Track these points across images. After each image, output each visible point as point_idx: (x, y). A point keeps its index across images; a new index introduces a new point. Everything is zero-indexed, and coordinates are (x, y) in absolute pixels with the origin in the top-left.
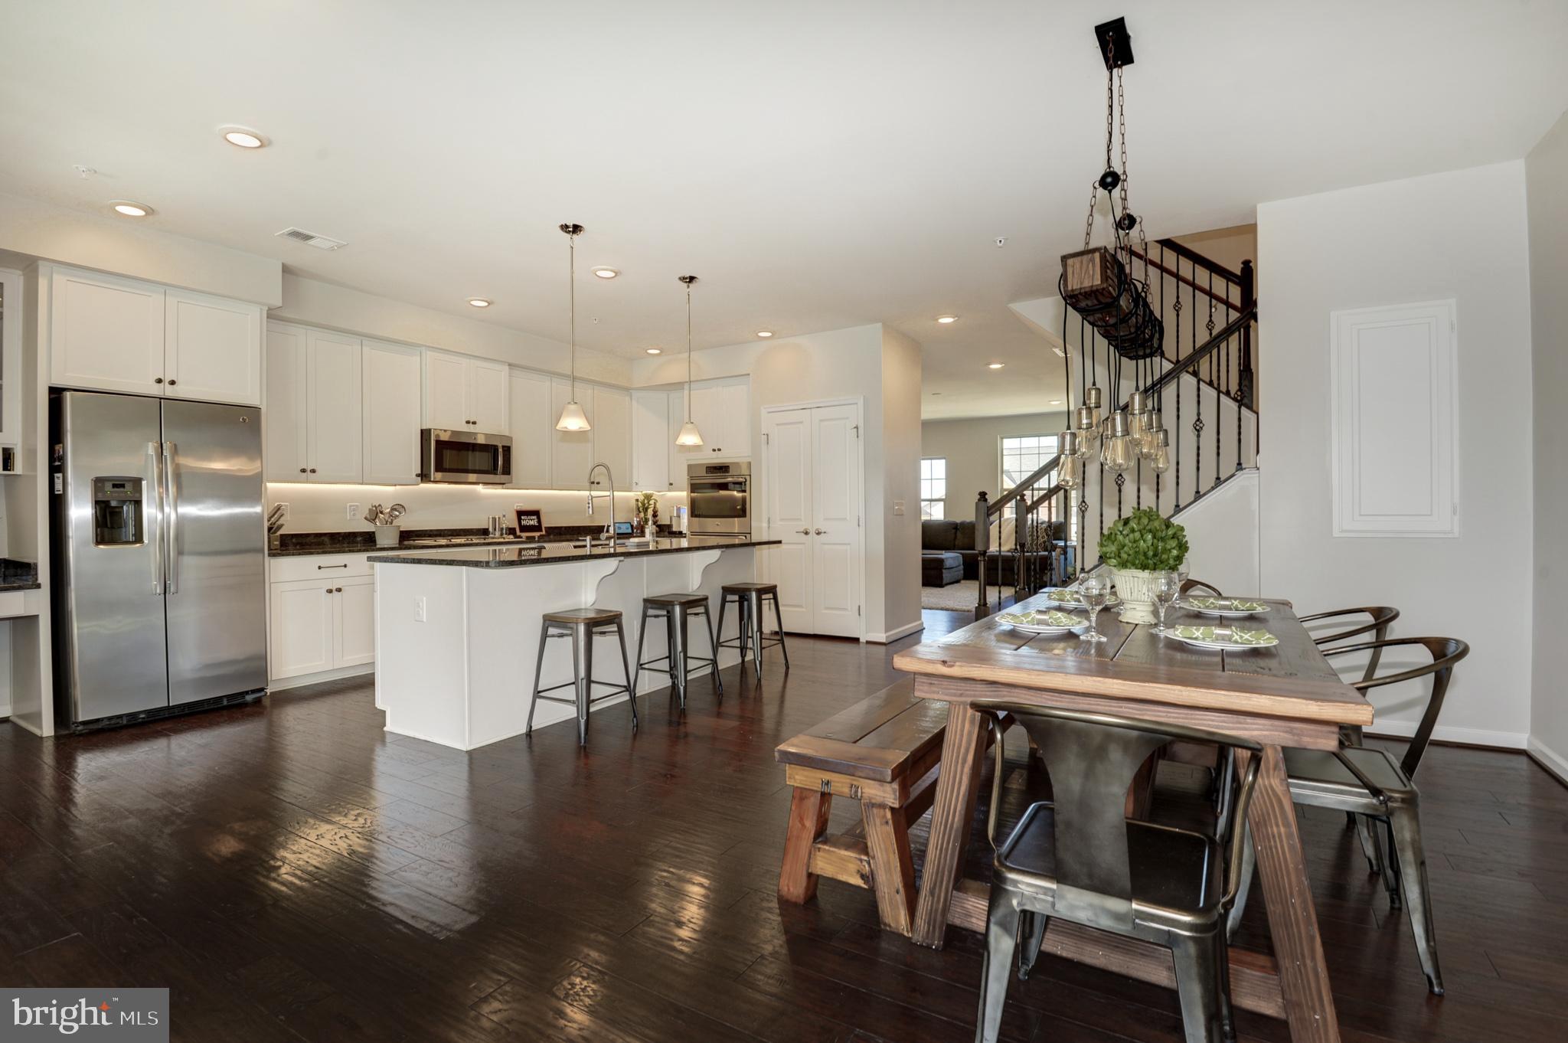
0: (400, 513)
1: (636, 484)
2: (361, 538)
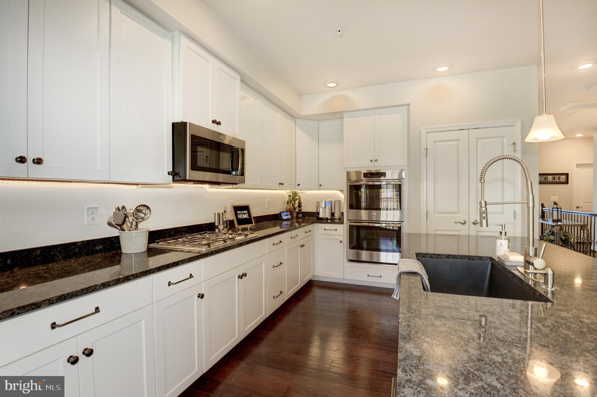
0: (145, 214)
1: (299, 185)
2: (101, 247)
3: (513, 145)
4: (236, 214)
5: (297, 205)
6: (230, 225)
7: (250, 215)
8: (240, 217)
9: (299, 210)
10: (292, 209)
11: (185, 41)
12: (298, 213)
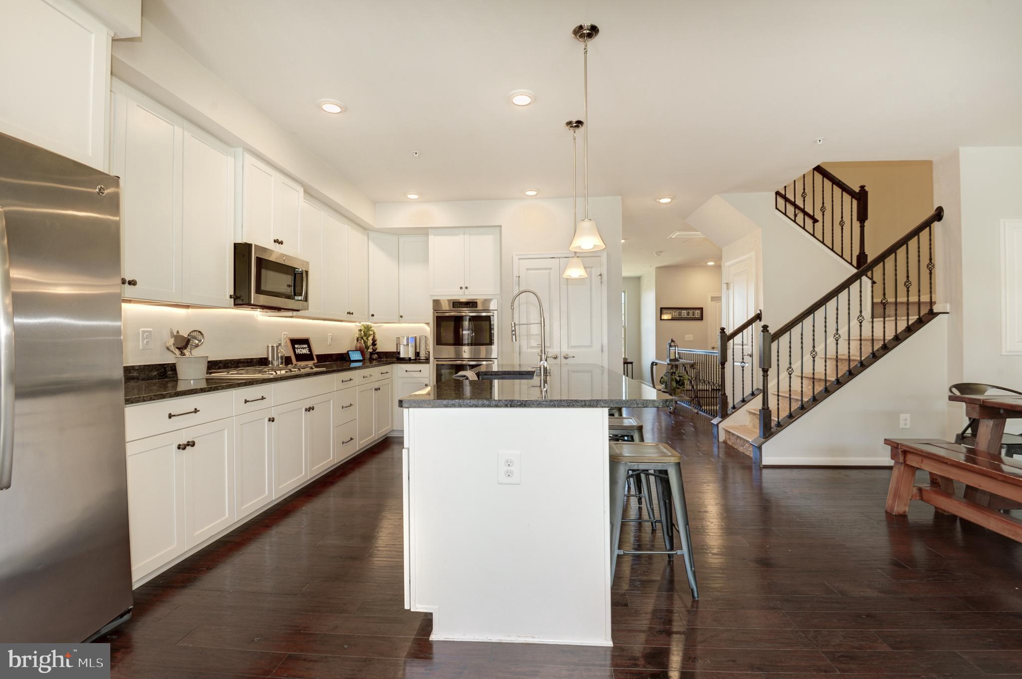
0: (200, 341)
1: (373, 315)
2: (155, 373)
3: (600, 276)
4: (294, 348)
5: (370, 342)
6: (287, 361)
7: (310, 350)
8: (298, 351)
9: (372, 349)
10: (364, 347)
11: (250, 159)
12: (371, 354)
